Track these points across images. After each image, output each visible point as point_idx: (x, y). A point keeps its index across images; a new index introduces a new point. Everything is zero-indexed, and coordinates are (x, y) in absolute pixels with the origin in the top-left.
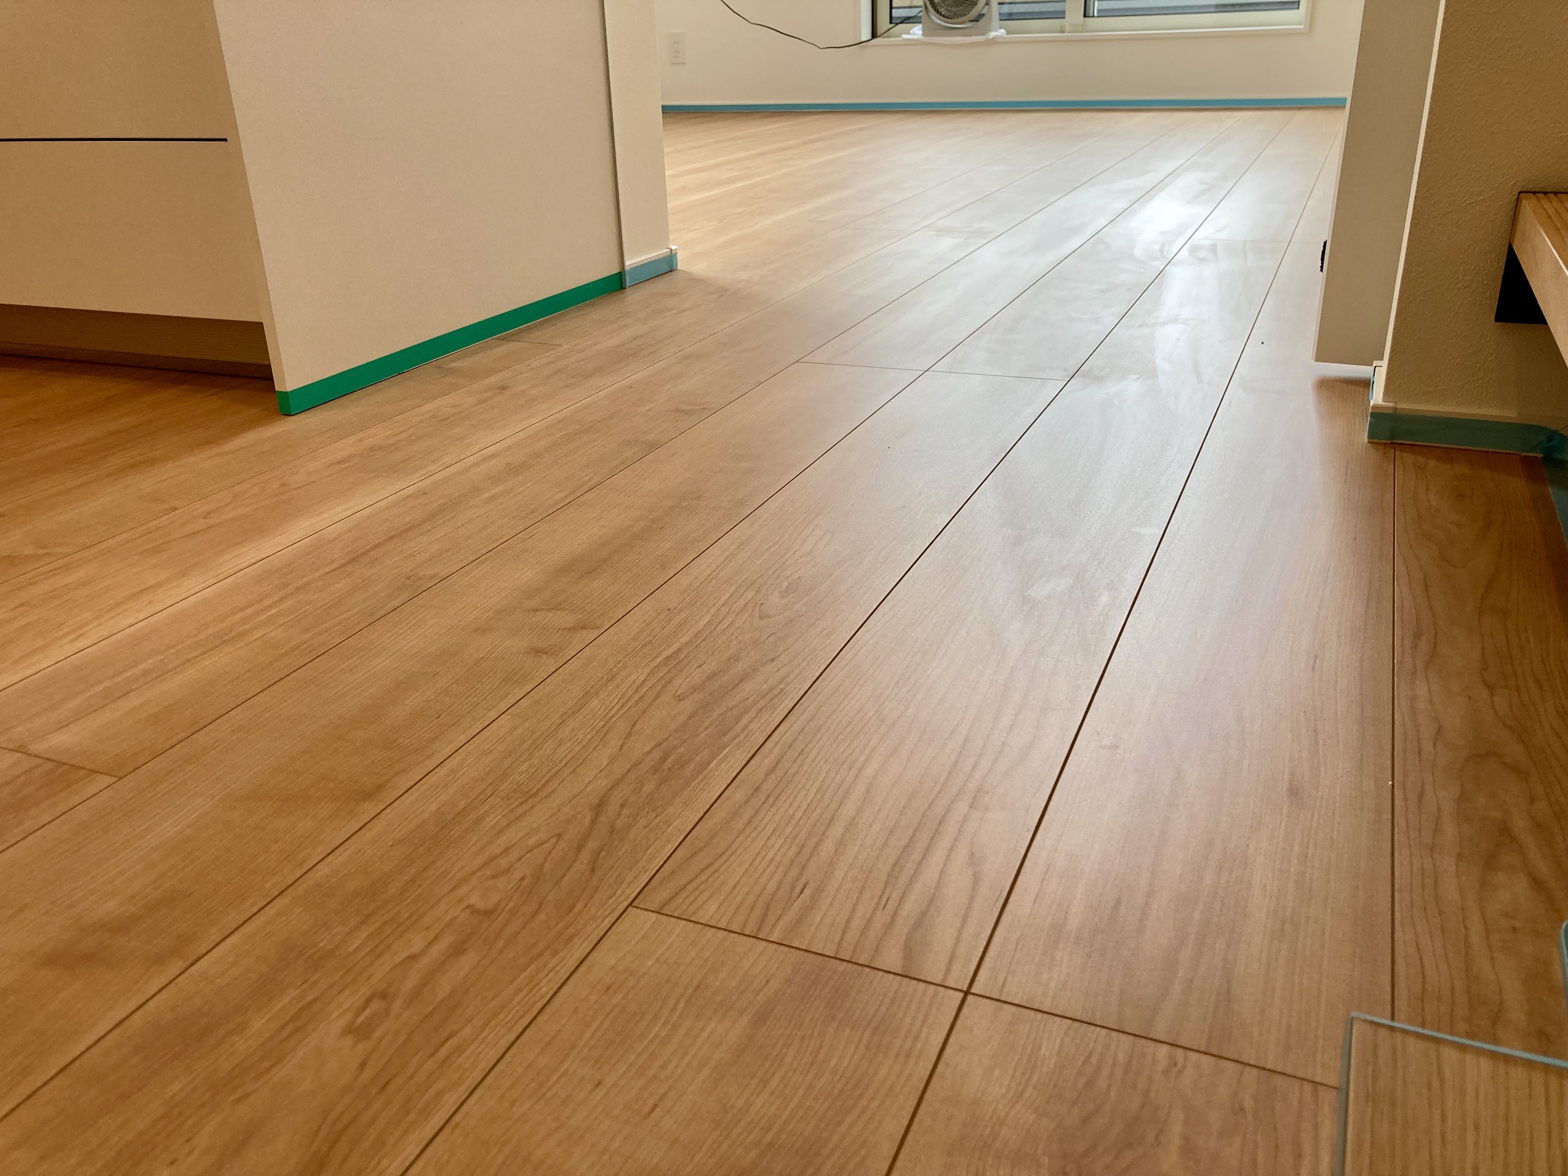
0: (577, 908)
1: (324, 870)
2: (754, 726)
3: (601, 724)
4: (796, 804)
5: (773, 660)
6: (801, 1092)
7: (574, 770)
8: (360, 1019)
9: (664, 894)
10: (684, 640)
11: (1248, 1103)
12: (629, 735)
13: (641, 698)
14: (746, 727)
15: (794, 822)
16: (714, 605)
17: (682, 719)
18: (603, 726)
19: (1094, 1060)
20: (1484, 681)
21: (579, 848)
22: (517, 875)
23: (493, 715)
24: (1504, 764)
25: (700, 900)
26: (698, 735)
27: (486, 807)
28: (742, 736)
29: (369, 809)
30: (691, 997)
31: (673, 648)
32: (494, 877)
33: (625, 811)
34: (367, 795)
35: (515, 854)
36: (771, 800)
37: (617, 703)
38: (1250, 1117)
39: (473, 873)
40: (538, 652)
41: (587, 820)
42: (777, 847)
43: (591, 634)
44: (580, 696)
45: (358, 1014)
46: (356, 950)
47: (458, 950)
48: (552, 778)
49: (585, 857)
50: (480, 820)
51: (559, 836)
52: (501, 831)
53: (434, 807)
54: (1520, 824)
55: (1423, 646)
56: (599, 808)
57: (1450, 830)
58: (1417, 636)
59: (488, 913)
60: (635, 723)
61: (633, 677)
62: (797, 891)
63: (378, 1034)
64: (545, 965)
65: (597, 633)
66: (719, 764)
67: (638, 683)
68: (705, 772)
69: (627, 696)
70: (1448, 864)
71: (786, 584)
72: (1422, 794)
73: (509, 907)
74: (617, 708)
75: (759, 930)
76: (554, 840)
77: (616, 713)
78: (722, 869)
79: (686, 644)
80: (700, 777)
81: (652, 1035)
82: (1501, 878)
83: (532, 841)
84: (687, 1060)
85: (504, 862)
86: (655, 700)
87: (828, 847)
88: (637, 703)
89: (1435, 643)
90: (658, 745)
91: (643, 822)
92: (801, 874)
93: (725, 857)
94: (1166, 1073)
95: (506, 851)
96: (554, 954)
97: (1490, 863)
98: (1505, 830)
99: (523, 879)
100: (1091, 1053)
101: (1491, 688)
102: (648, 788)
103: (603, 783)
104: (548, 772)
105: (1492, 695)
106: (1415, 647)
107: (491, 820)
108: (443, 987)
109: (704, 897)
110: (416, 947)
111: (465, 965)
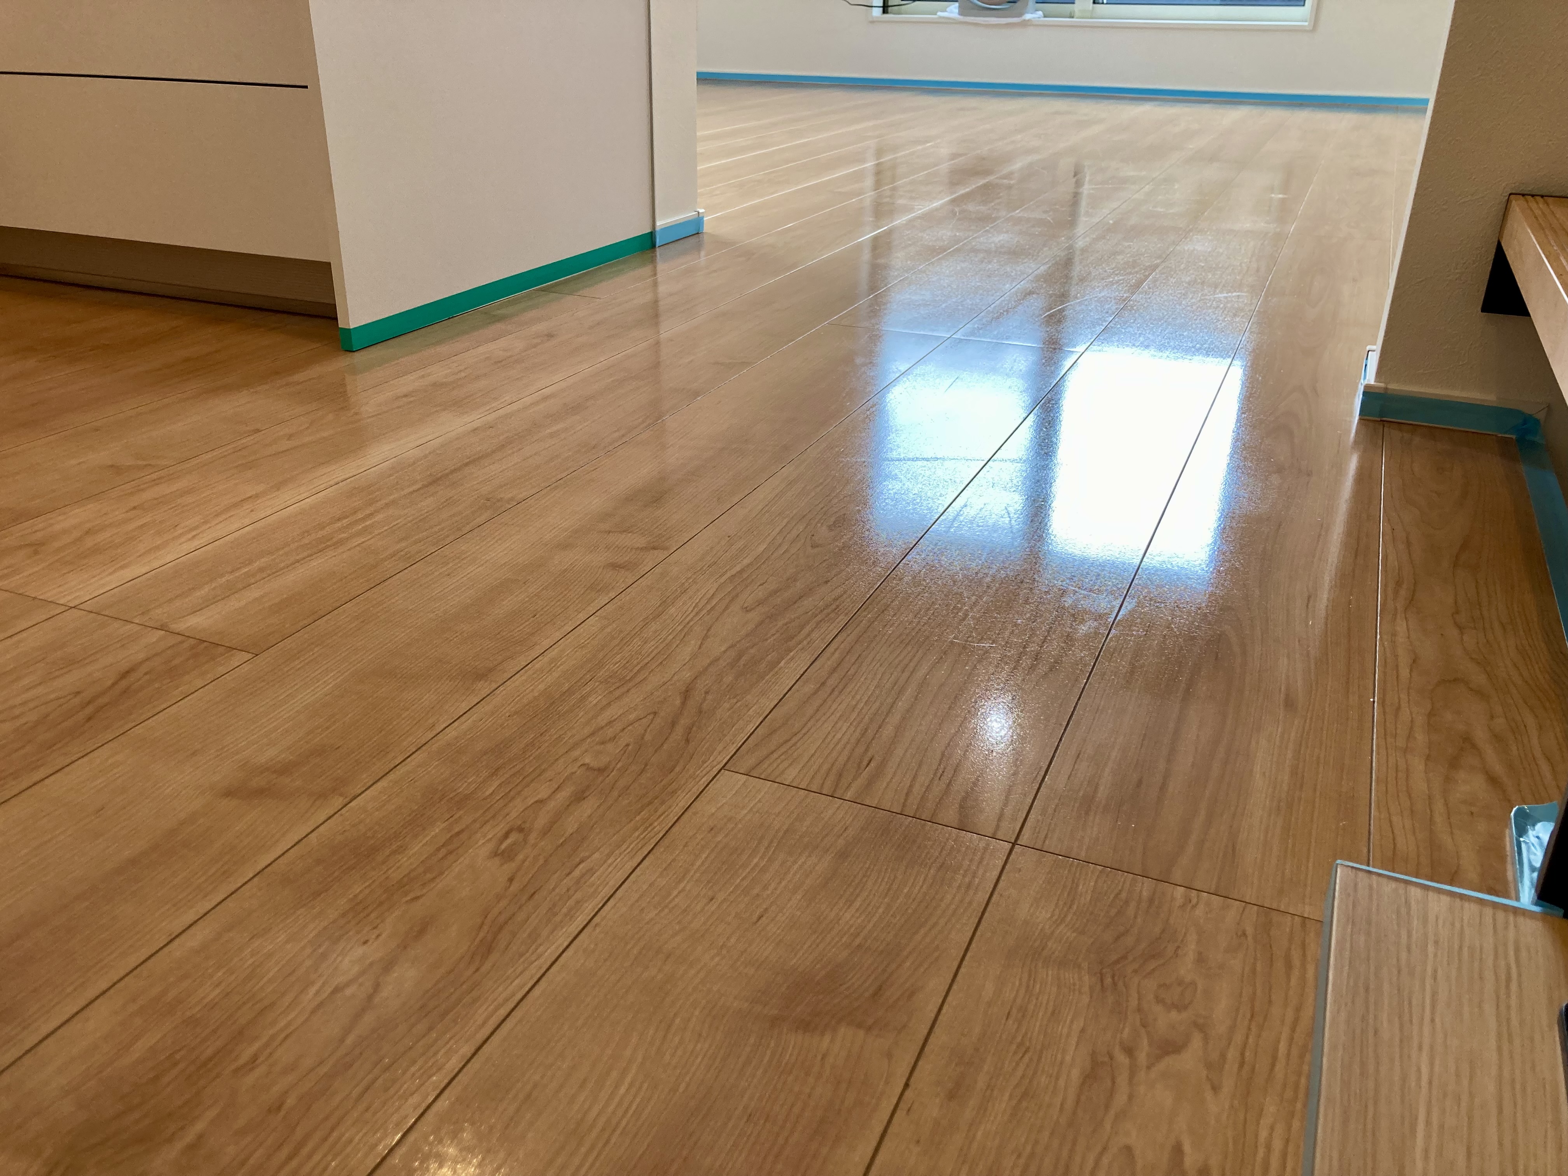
0: (677, 769)
1: (451, 733)
2: (815, 635)
3: (680, 628)
4: (858, 697)
5: (827, 582)
6: (881, 910)
7: (661, 663)
8: (503, 847)
9: (751, 761)
10: (746, 562)
11: (1250, 931)
12: (706, 637)
13: (713, 608)
14: (809, 635)
15: (857, 711)
16: (769, 534)
17: (751, 625)
18: (682, 630)
19: (1124, 895)
20: (1455, 623)
21: (673, 724)
22: (622, 742)
23: (582, 616)
24: (1471, 690)
25: (781, 767)
26: (767, 640)
27: (588, 689)
28: (805, 642)
29: (483, 687)
30: (782, 838)
31: (738, 568)
32: (603, 743)
33: (710, 697)
34: (481, 676)
35: (618, 726)
36: (836, 693)
37: (692, 611)
38: (1250, 938)
39: (584, 740)
40: (615, 566)
41: (678, 702)
42: (844, 729)
43: (662, 555)
44: (658, 604)
45: (501, 842)
46: (491, 794)
47: (579, 797)
48: (642, 668)
49: (679, 731)
50: (584, 698)
51: (655, 713)
52: (603, 709)
53: (541, 687)
54: (1480, 735)
55: (1403, 593)
56: (686, 694)
57: (1420, 737)
58: (1399, 584)
59: (601, 770)
60: (710, 628)
61: (703, 591)
62: (865, 763)
63: (521, 857)
64: (656, 811)
65: (666, 554)
66: (788, 663)
67: (708, 596)
68: (776, 669)
69: (700, 606)
70: (1418, 764)
71: (833, 519)
72: (1399, 708)
73: (619, 766)
74: (691, 616)
75: (835, 791)
76: (651, 717)
77: (692, 619)
78: (798, 745)
79: (748, 566)
80: (772, 673)
81: (753, 864)
82: (1462, 775)
83: (632, 717)
84: (783, 884)
85: (610, 732)
86: (724, 610)
87: (888, 731)
88: (709, 612)
89: (1414, 591)
90: (732, 646)
91: (727, 705)
92: (867, 750)
93: (799, 736)
94: (1183, 907)
95: (610, 723)
96: (663, 803)
97: (1454, 763)
98: (1467, 742)
99: (628, 745)
100: (1120, 891)
101: (1461, 628)
102: (728, 679)
103: (687, 675)
104: (638, 663)
105: (1462, 634)
106: (1396, 592)
107: (593, 700)
108: (570, 825)
109: (786, 764)
110: (543, 794)
111: (587, 808)
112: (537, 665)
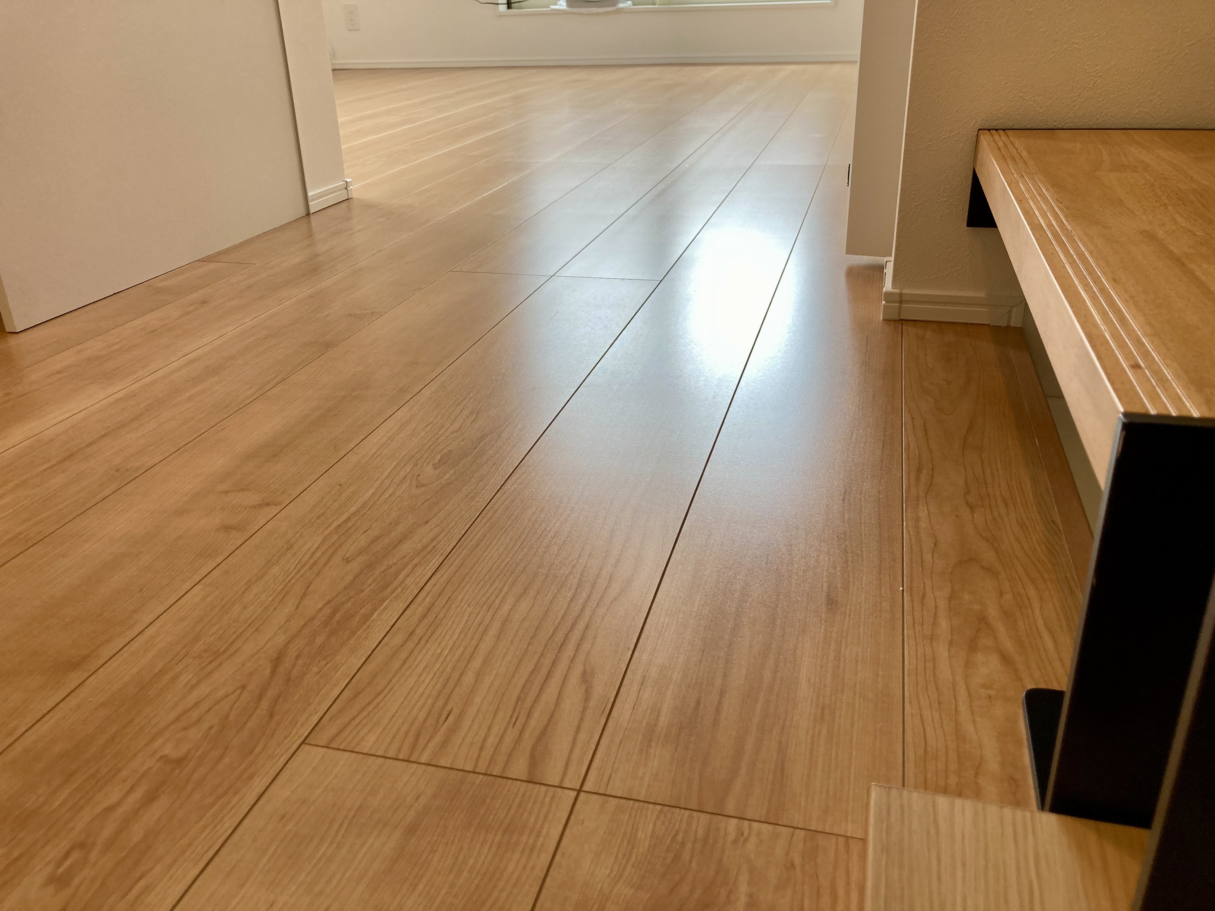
0: (257, 750)
1: (31, 737)
2: (409, 580)
3: (280, 588)
4: (444, 643)
5: (427, 522)
6: (443, 892)
7: (257, 630)
8: (61, 870)
9: (332, 730)
10: (353, 509)
11: (797, 861)
12: (305, 595)
13: (315, 563)
14: (403, 581)
15: (441, 659)
16: (378, 478)
17: (349, 578)
18: (283, 589)
19: (679, 838)
20: (967, 503)
21: (260, 697)
22: (205, 726)
23: (187, 586)
24: (983, 568)
25: (362, 734)
26: (363, 591)
27: (181, 666)
28: (400, 589)
29: (75, 678)
30: (353, 817)
31: (344, 517)
32: (185, 729)
33: (300, 662)
34: (74, 665)
35: (204, 707)
36: (423, 642)
37: (295, 568)
38: (798, 870)
39: (167, 727)
40: (227, 528)
41: (268, 672)
42: (427, 681)
43: (274, 510)
44: (263, 564)
45: (59, 864)
46: (60, 806)
47: (151, 798)
48: (237, 638)
49: (265, 704)
50: (175, 678)
51: (243, 687)
52: (194, 687)
53: (134, 670)
54: (993, 612)
55: (924, 478)
56: (277, 661)
57: (944, 623)
58: (919, 470)
59: (180, 761)
60: (310, 584)
61: (308, 546)
62: (443, 717)
63: (76, 881)
64: (229, 802)
65: (279, 508)
66: (380, 614)
67: (313, 550)
68: (368, 623)
69: (304, 561)
70: (942, 650)
71: (439, 457)
72: (924, 596)
73: (198, 753)
74: (294, 572)
75: (411, 755)
76: (239, 691)
77: (293, 578)
78: (381, 705)
79: (353, 514)
80: (365, 627)
81: (320, 855)
82: (980, 657)
83: (220, 693)
84: (348, 874)
85: (195, 715)
86: (326, 564)
87: (469, 678)
88: (311, 567)
89: (932, 476)
90: (329, 602)
91: (315, 669)
92: (446, 704)
93: (383, 695)
94: (735, 842)
95: (196, 704)
96: (236, 793)
97: (972, 647)
98: (983, 619)
99: (211, 728)
100: (677, 831)
101: (971, 508)
102: (319, 640)
103: (281, 639)
104: (234, 633)
105: (973, 513)
106: (918, 479)
107: (184, 679)
108: (137, 832)
109: (365, 730)
110: (113, 798)
111: (156, 810)
112: (135, 645)
